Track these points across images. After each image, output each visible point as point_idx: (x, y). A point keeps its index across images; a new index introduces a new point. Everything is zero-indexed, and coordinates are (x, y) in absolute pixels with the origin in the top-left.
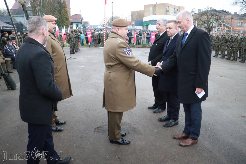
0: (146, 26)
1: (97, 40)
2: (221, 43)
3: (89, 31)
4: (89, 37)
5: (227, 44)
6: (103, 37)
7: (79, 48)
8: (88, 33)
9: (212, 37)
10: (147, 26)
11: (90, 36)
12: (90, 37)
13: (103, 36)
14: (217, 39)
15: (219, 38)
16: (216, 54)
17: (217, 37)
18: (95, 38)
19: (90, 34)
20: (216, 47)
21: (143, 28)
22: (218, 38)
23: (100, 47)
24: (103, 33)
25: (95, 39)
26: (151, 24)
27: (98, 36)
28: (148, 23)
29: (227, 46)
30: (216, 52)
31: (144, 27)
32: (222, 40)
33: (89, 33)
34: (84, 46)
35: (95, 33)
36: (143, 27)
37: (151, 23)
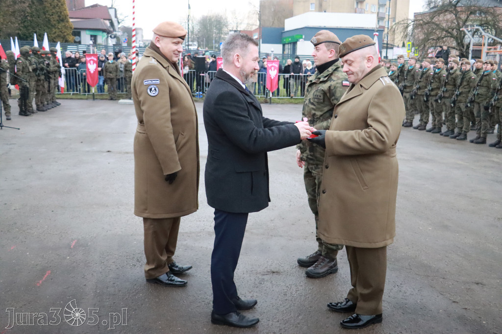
0: (290, 43)
1: (115, 80)
2: (429, 90)
3: (90, 55)
4: (92, 72)
5: (440, 93)
6: (130, 73)
7: (58, 101)
8: (90, 59)
9: (414, 73)
10: (294, 44)
11: (95, 69)
12: (94, 72)
13: (130, 69)
14: (422, 80)
15: (428, 77)
16: (422, 120)
17: (423, 74)
18: (108, 74)
19: (94, 62)
20: (420, 101)
21: (284, 50)
22: (425, 76)
23: (121, 101)
24: (130, 61)
25: (108, 77)
26: (305, 39)
27: (117, 68)
28: (298, 37)
29: (441, 98)
30: (422, 116)
31: (287, 46)
32: (431, 82)
33: (93, 60)
34: (79, 97)
35: (110, 61)
36: (284, 45)
37: (304, 37)
